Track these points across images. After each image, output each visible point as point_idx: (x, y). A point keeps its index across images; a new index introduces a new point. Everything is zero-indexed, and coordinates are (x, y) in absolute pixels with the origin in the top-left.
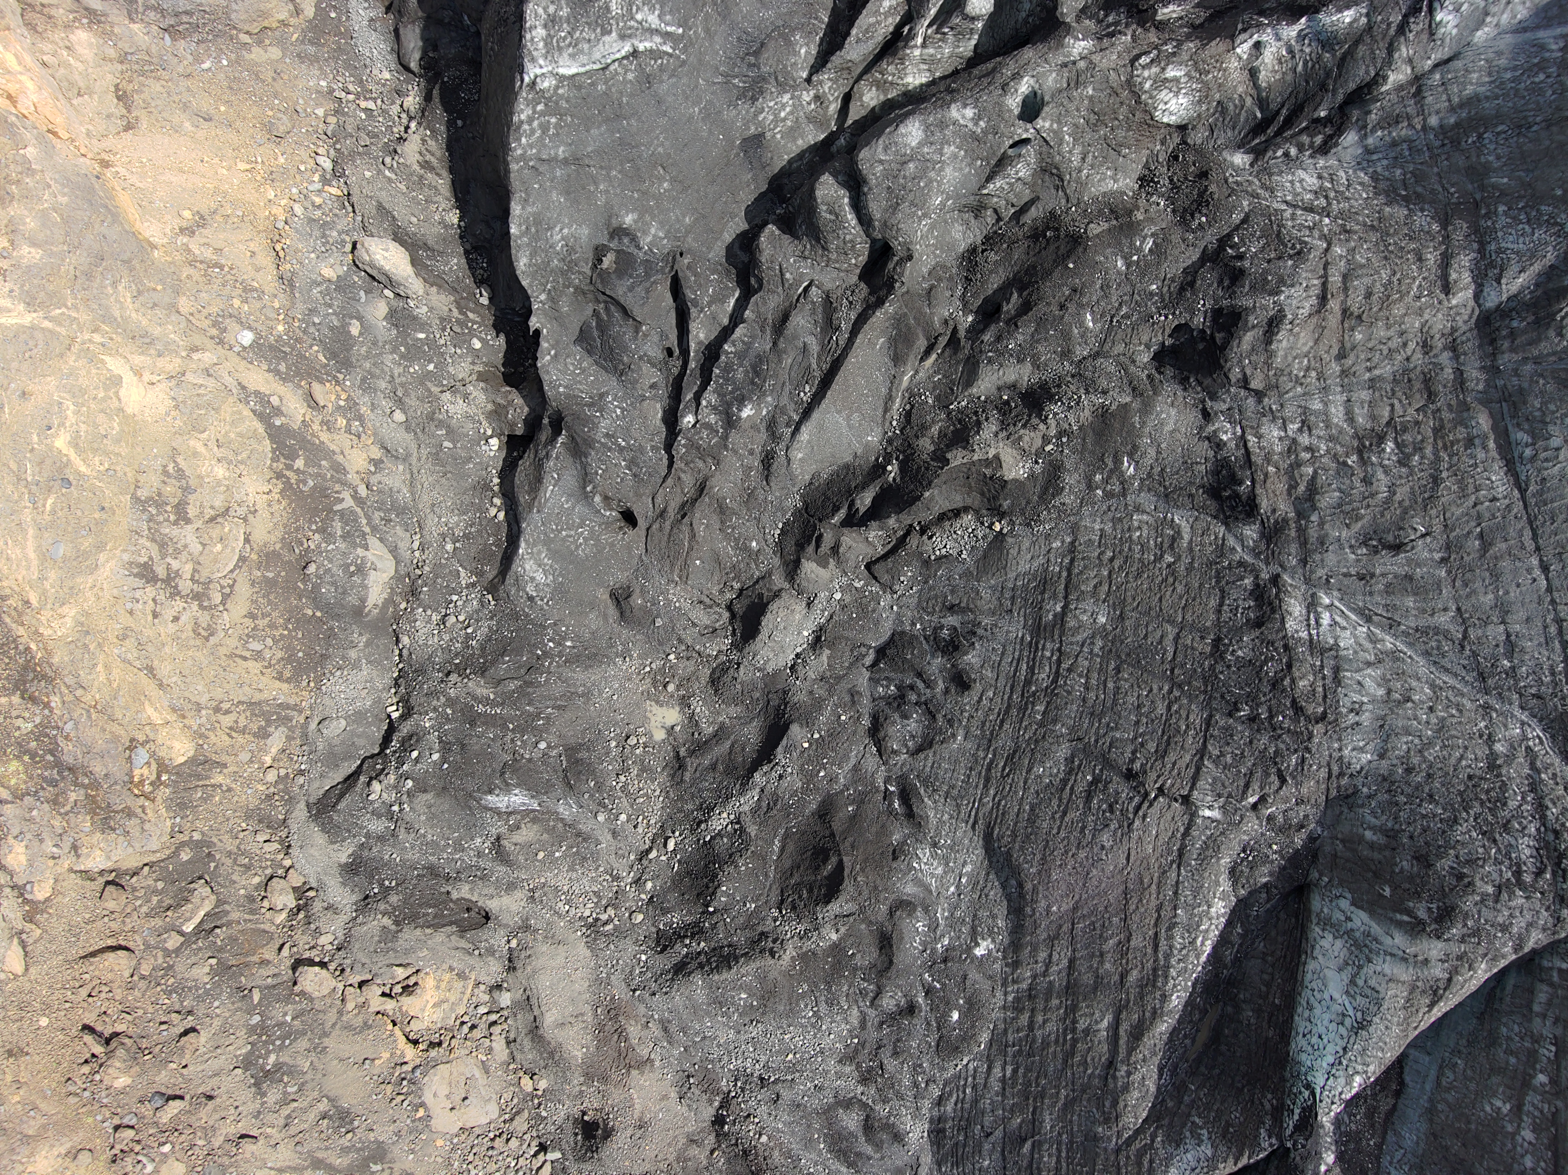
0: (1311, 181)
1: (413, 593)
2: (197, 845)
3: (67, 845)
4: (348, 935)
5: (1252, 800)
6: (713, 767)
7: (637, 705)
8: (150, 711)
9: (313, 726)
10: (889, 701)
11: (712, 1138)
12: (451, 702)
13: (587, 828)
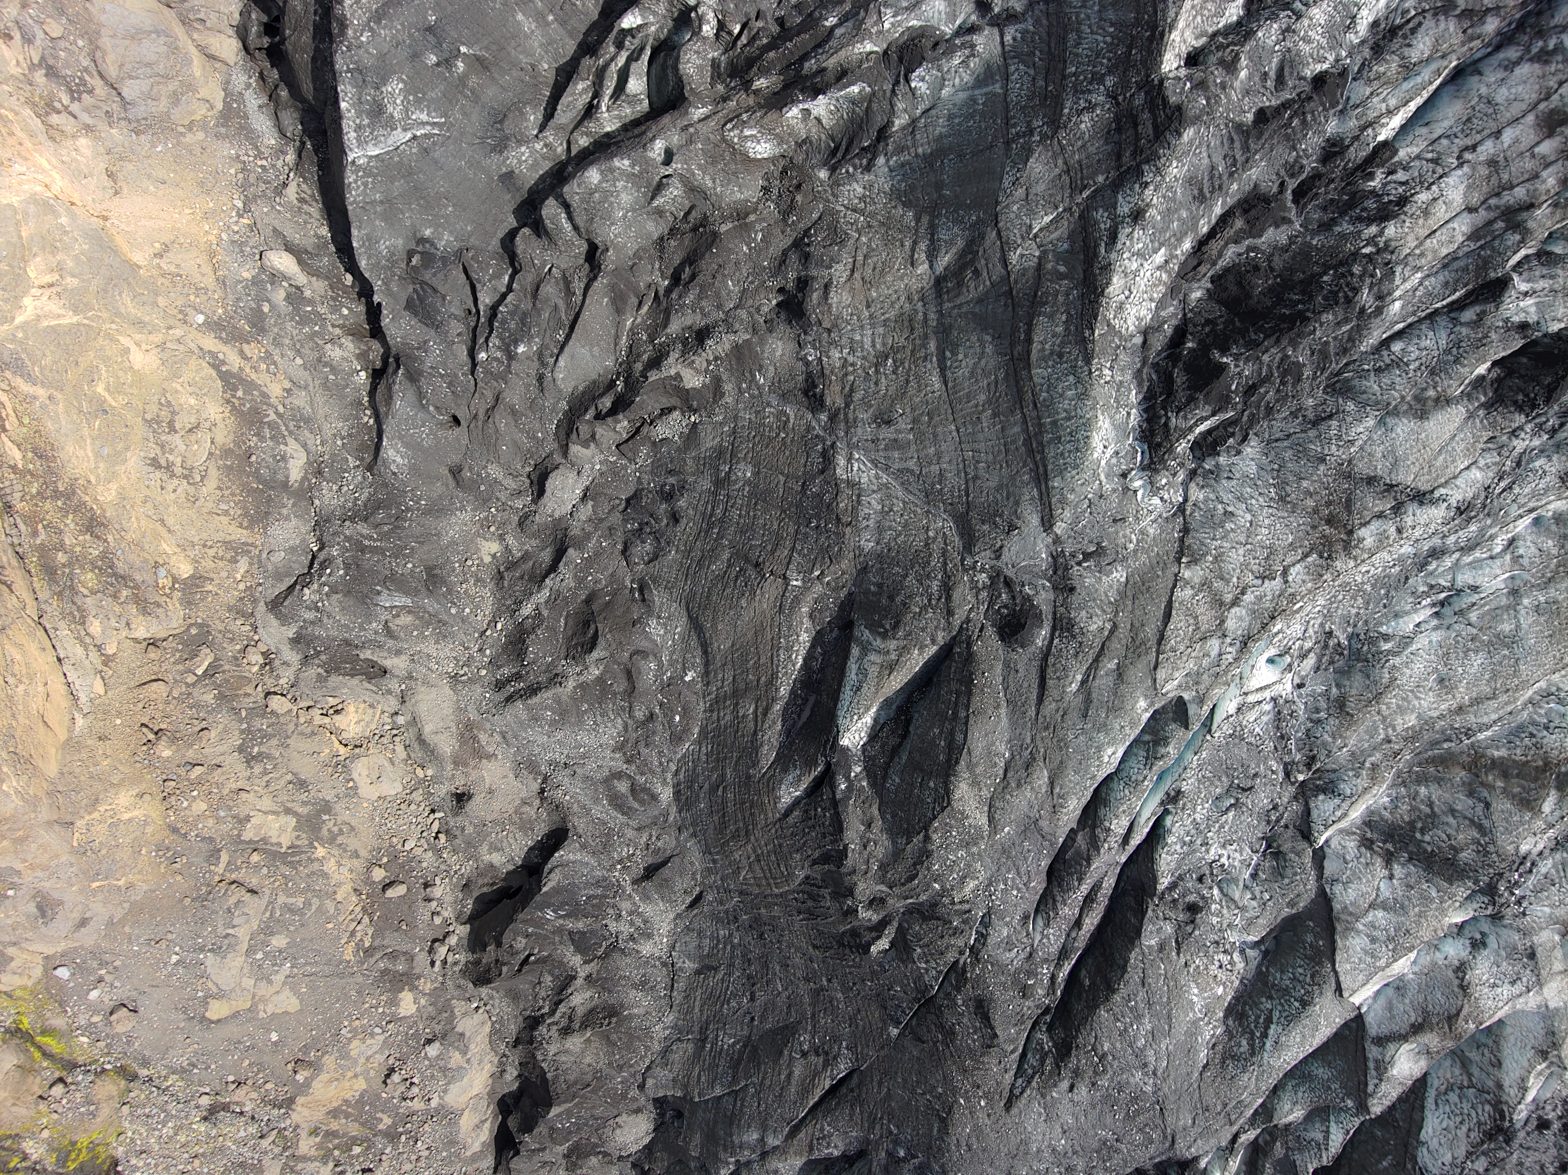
0: (860, 190)
1: (320, 472)
2: (200, 626)
3: (123, 623)
4: (297, 678)
5: (817, 573)
6: (522, 577)
7: (472, 541)
8: (165, 546)
9: (264, 555)
10: (634, 532)
11: (538, 801)
12: (348, 539)
13: (445, 617)
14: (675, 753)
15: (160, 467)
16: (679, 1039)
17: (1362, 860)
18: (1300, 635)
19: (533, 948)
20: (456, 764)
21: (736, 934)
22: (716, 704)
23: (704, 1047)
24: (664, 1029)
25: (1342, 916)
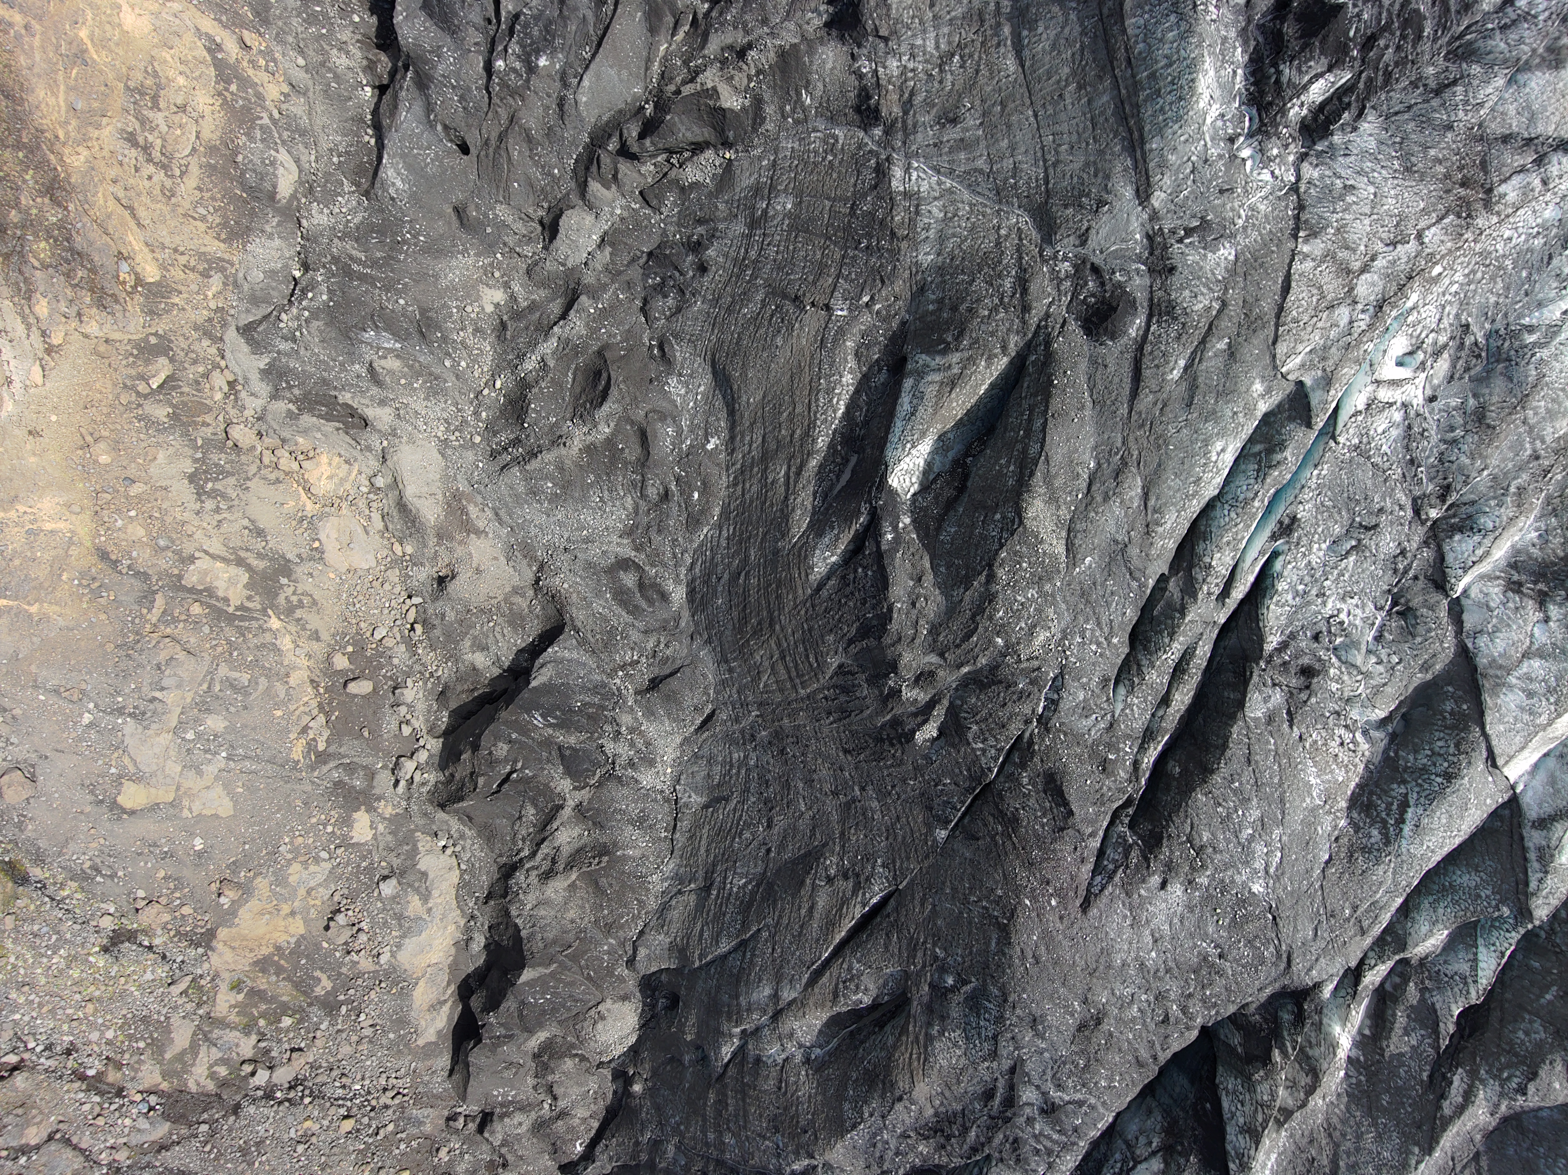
1: (310, 192)
2: (160, 337)
3: (74, 310)
4: (265, 411)
5: (866, 299)
6: (527, 327)
7: (473, 287)
8: (131, 237)
9: (241, 275)
10: (655, 287)
11: (531, 593)
12: (335, 260)
13: (437, 370)
14: (691, 541)
15: (134, 144)
16: (680, 892)
17: (1511, 605)
18: (1434, 326)
19: (515, 762)
20: (440, 536)
21: (753, 755)
22: (741, 477)
23: (709, 894)
24: (663, 880)
25: (1491, 672)
